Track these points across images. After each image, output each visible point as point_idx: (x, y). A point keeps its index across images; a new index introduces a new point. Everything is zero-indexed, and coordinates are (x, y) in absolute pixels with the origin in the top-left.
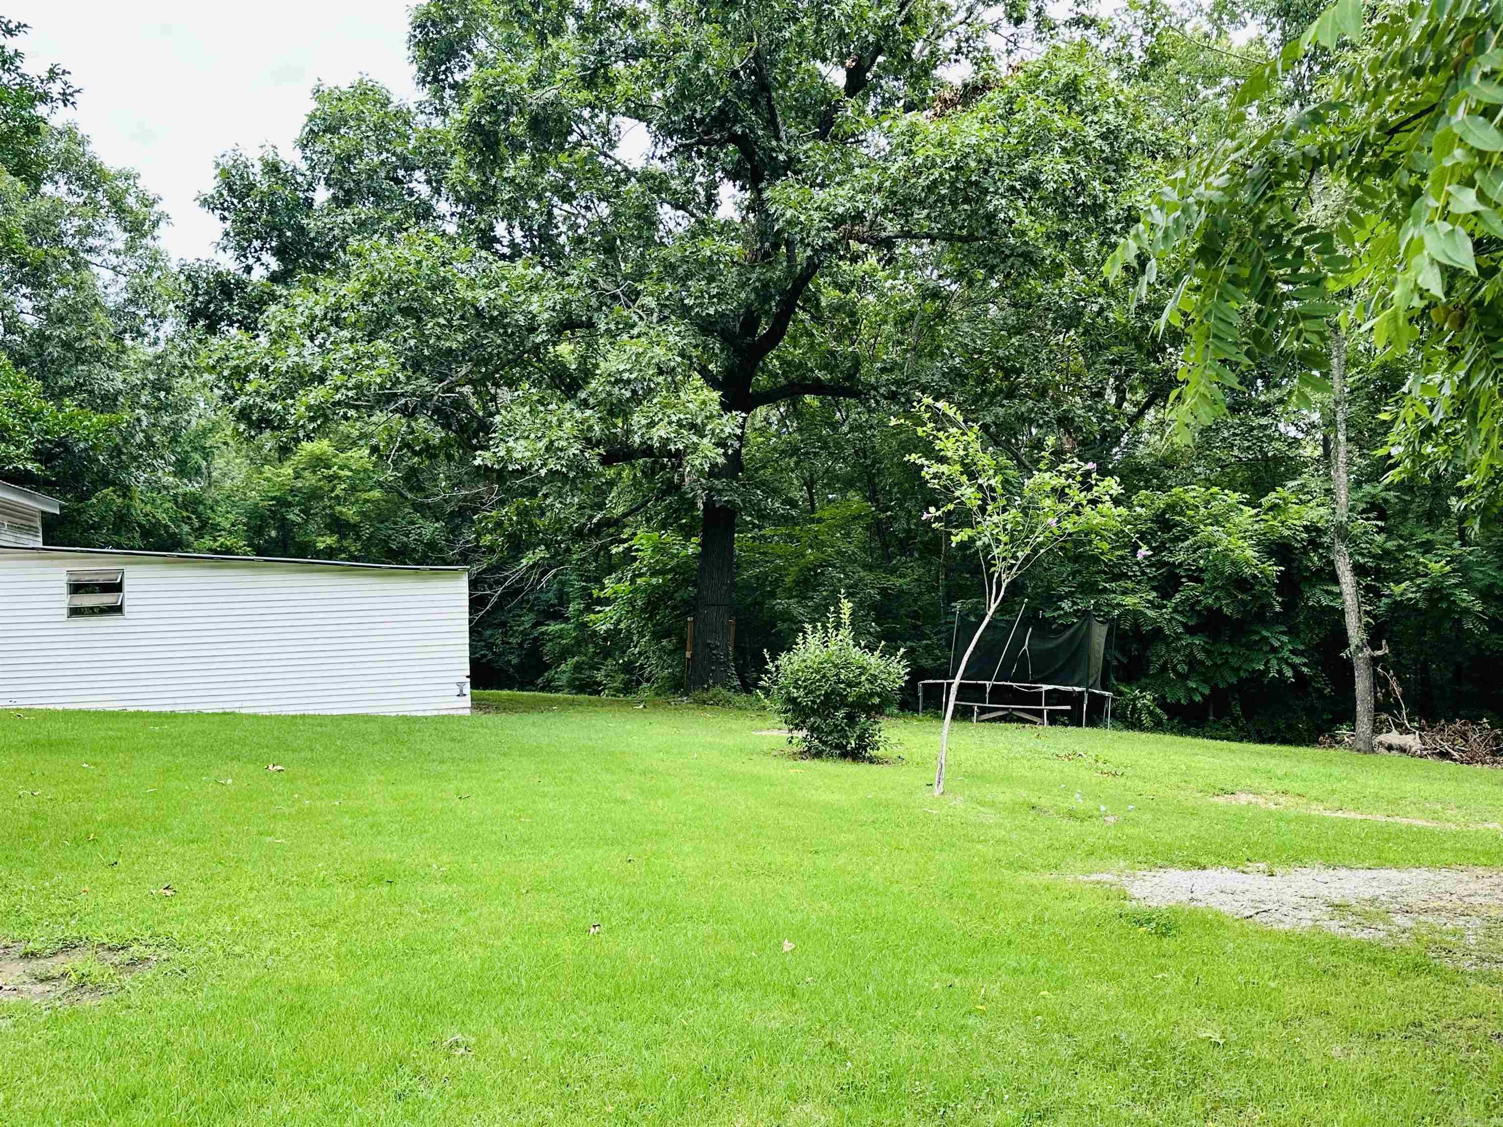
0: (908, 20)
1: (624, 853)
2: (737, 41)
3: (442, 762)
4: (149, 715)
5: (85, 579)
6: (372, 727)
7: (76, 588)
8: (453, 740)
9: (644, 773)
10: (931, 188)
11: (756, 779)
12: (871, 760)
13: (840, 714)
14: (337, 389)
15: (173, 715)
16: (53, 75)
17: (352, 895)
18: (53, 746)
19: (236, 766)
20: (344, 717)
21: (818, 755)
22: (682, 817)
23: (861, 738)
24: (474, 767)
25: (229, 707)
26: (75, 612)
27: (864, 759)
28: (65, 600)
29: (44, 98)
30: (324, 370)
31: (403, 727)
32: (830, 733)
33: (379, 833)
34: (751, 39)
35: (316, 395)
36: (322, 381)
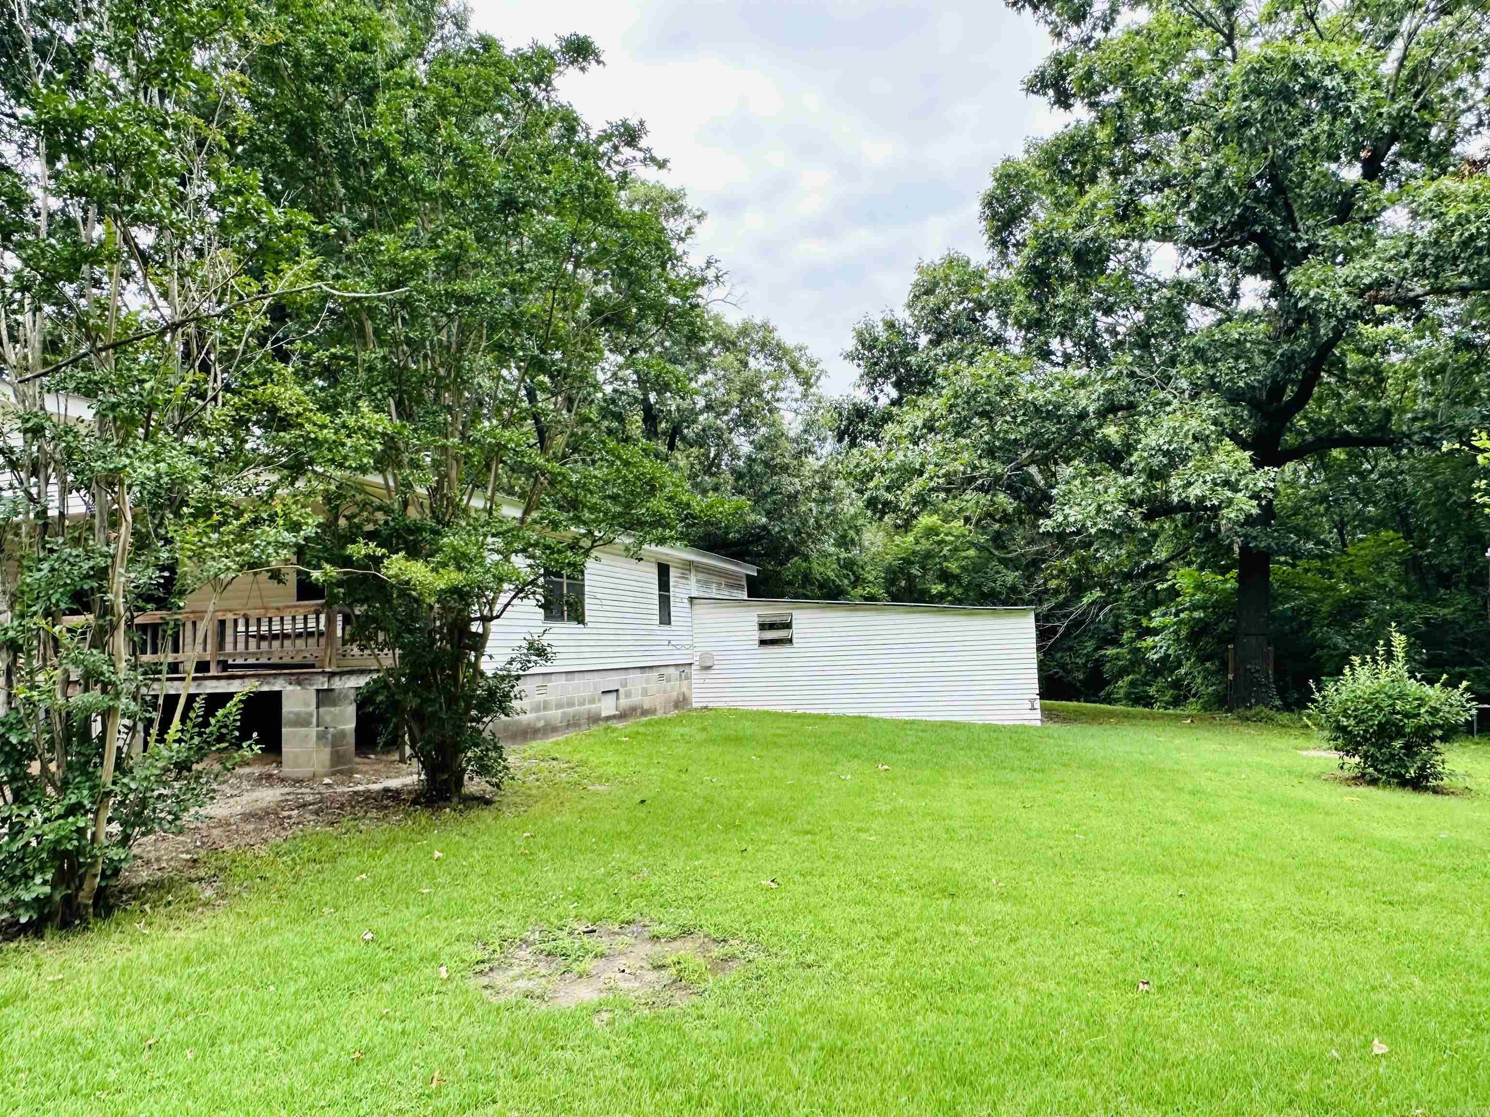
0: (1424, 106)
1: (1175, 886)
2: (1253, 154)
3: (1013, 770)
4: (810, 716)
5: (768, 620)
7: (763, 627)
8: (1023, 749)
9: (1193, 793)
10: (1465, 244)
11: (1312, 807)
12: (1436, 791)
13: (1398, 744)
14: (931, 479)
15: (826, 717)
16: (709, 264)
17: (919, 904)
18: (737, 740)
19: (855, 763)
20: (943, 724)
21: (1373, 782)
23: (1422, 768)
24: (1038, 776)
25: (861, 713)
26: (763, 642)
27: (1426, 789)
28: (756, 635)
29: (703, 281)
30: (922, 465)
31: (985, 736)
32: (1387, 762)
33: (952, 839)
34: (1266, 150)
35: (917, 485)
36: (921, 474)
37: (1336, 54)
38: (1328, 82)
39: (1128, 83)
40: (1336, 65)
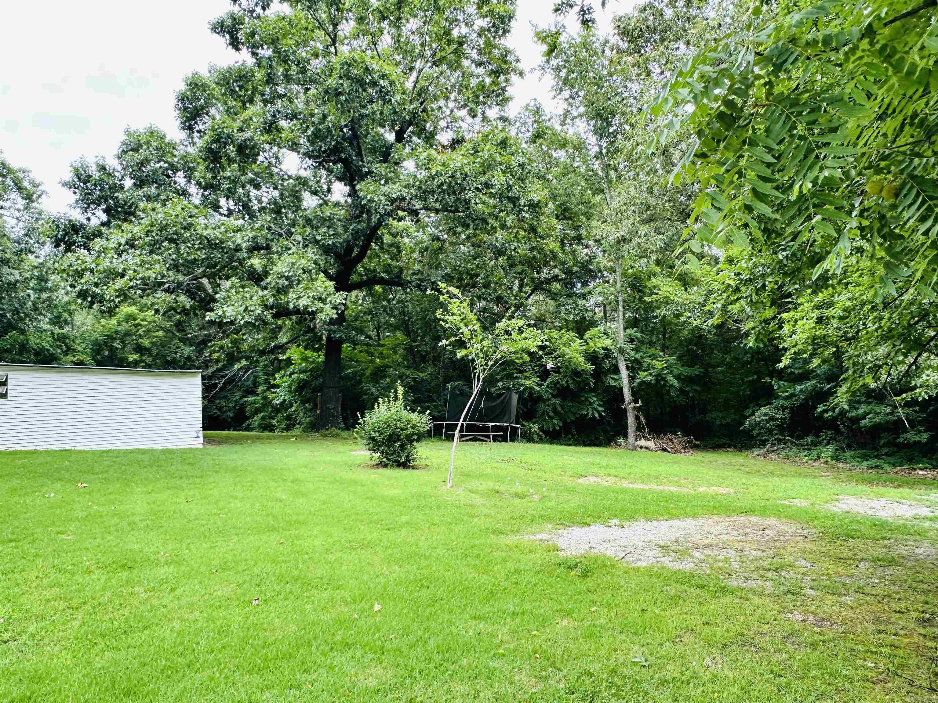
0: (424, 111)
1: (278, 538)
2: (343, 113)
3: (181, 478)
4: (21, 452)
6: (146, 457)
8: (189, 464)
9: (293, 482)
10: (438, 186)
11: (355, 482)
12: (413, 468)
13: (397, 445)
14: (131, 280)
15: (34, 452)
17: (104, 578)
19: (58, 485)
20: (132, 451)
21: (386, 466)
22: (313, 509)
23: (407, 456)
24: (198, 480)
25: (68, 447)
27: (409, 467)
30: (124, 270)
31: (163, 457)
32: (392, 455)
33: (133, 529)
34: (349, 112)
35: (120, 283)
36: (123, 276)
37: (388, 69)
38: (381, 82)
39: (276, 47)
40: (386, 75)
